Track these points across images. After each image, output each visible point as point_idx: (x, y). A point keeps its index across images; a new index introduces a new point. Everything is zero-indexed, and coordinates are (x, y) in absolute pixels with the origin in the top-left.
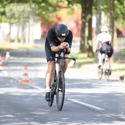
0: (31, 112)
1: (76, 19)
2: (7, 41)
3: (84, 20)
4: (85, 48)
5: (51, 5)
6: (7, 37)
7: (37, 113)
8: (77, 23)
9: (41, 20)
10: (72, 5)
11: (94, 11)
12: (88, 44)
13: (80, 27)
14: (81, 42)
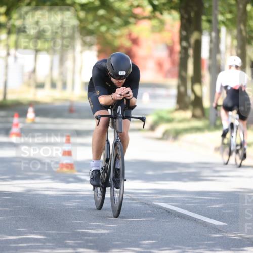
0: (78, 229)
1: (169, 42)
2: (29, 85)
3: (184, 44)
4: (187, 100)
5: (118, 14)
6: (30, 78)
7: (90, 231)
8: (171, 50)
9: (98, 43)
10: (162, 14)
11: (205, 25)
12: (193, 91)
13: (177, 57)
14: (178, 87)
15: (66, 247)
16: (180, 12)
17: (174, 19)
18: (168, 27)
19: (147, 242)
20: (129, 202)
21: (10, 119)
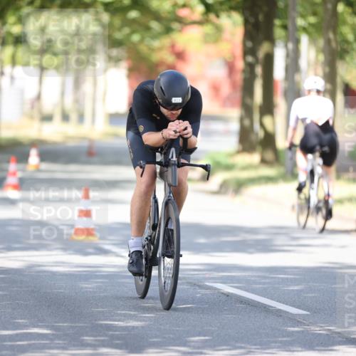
0: (100, 320)
1: (228, 56)
2: (32, 117)
3: (250, 59)
4: (253, 138)
5: (157, 16)
6: (32, 107)
7: (116, 323)
8: (231, 67)
9: (129, 58)
10: (218, 16)
11: (279, 32)
12: (262, 125)
13: (239, 77)
14: (241, 120)
15: (84, 345)
16: (243, 14)
17: (234, 24)
18: (226, 35)
19: (197, 338)
21: (4, 166)
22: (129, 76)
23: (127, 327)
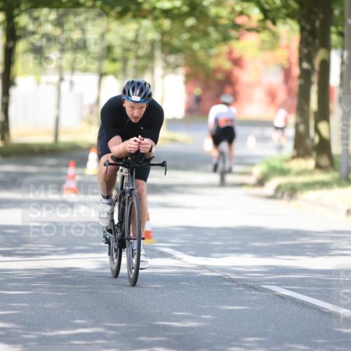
0: (157, 320)
1: (285, 63)
2: (90, 123)
3: (305, 65)
4: (308, 143)
5: (216, 25)
6: (91, 112)
7: (173, 324)
8: (287, 73)
9: (187, 64)
10: (274, 23)
11: (334, 38)
12: (317, 131)
13: (296, 83)
14: (297, 126)
16: (299, 22)
17: (292, 30)
18: (284, 41)
19: (252, 339)
20: (228, 284)
21: (63, 170)
22: (186, 83)
23: (184, 328)
